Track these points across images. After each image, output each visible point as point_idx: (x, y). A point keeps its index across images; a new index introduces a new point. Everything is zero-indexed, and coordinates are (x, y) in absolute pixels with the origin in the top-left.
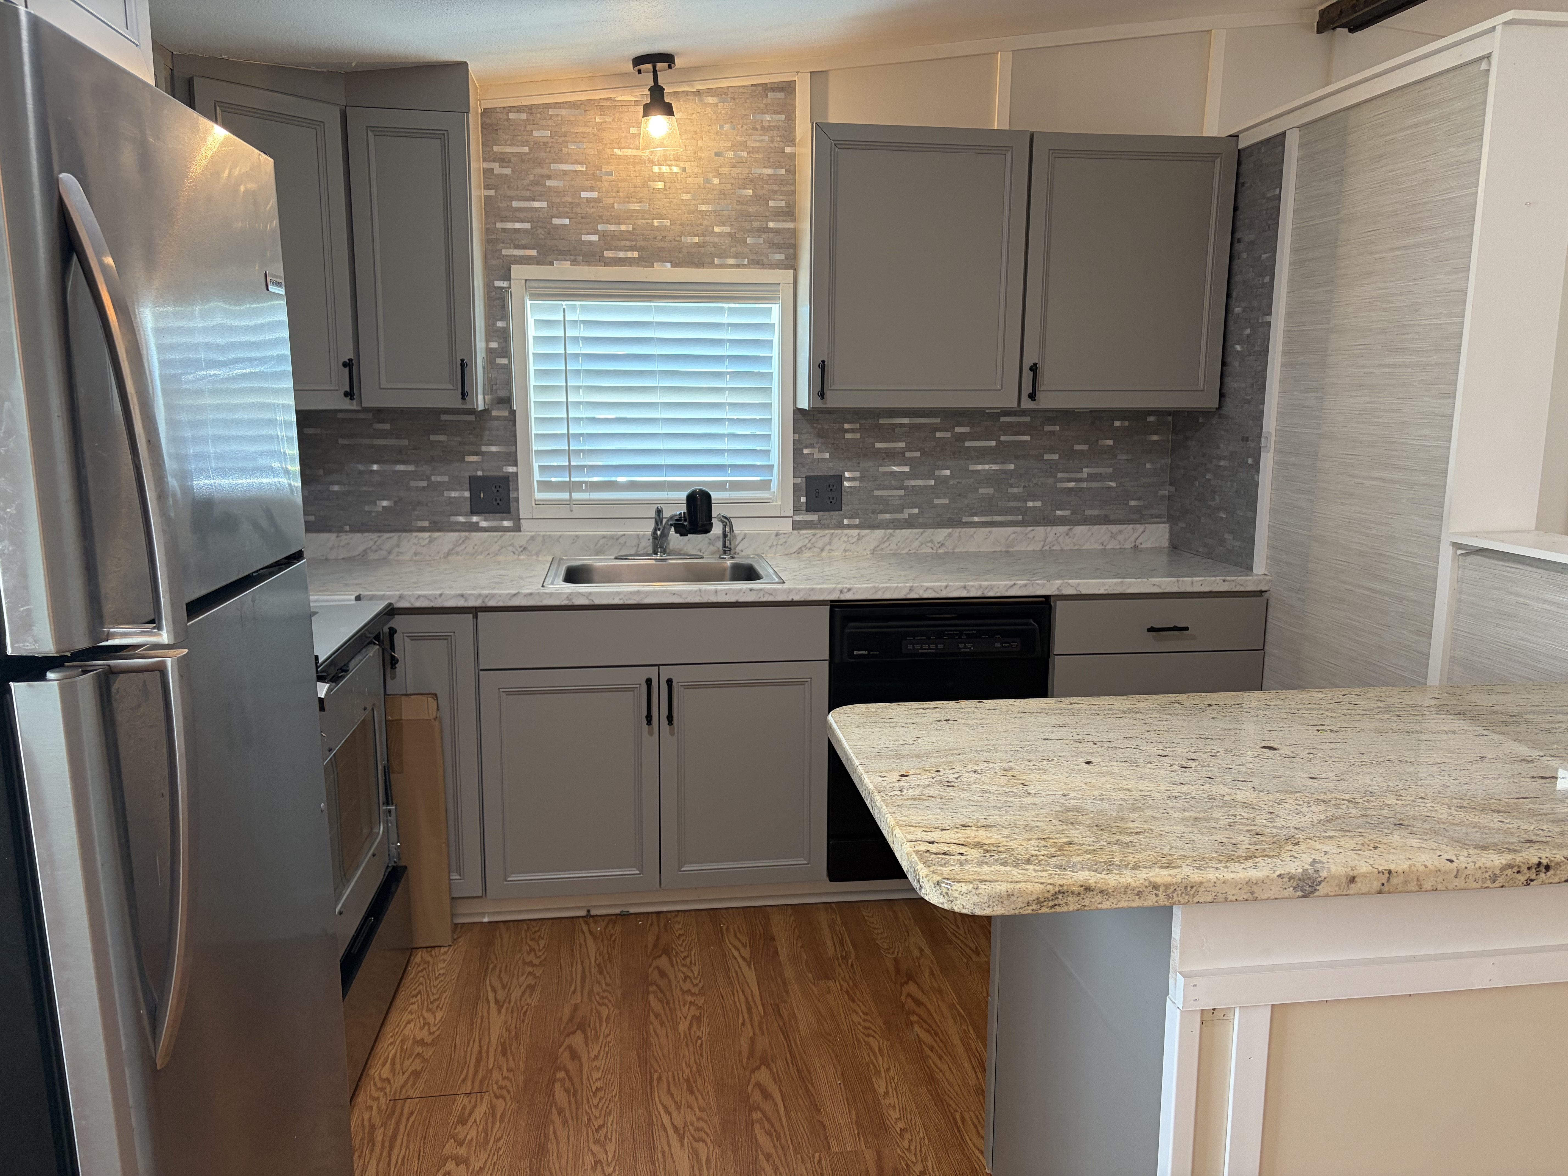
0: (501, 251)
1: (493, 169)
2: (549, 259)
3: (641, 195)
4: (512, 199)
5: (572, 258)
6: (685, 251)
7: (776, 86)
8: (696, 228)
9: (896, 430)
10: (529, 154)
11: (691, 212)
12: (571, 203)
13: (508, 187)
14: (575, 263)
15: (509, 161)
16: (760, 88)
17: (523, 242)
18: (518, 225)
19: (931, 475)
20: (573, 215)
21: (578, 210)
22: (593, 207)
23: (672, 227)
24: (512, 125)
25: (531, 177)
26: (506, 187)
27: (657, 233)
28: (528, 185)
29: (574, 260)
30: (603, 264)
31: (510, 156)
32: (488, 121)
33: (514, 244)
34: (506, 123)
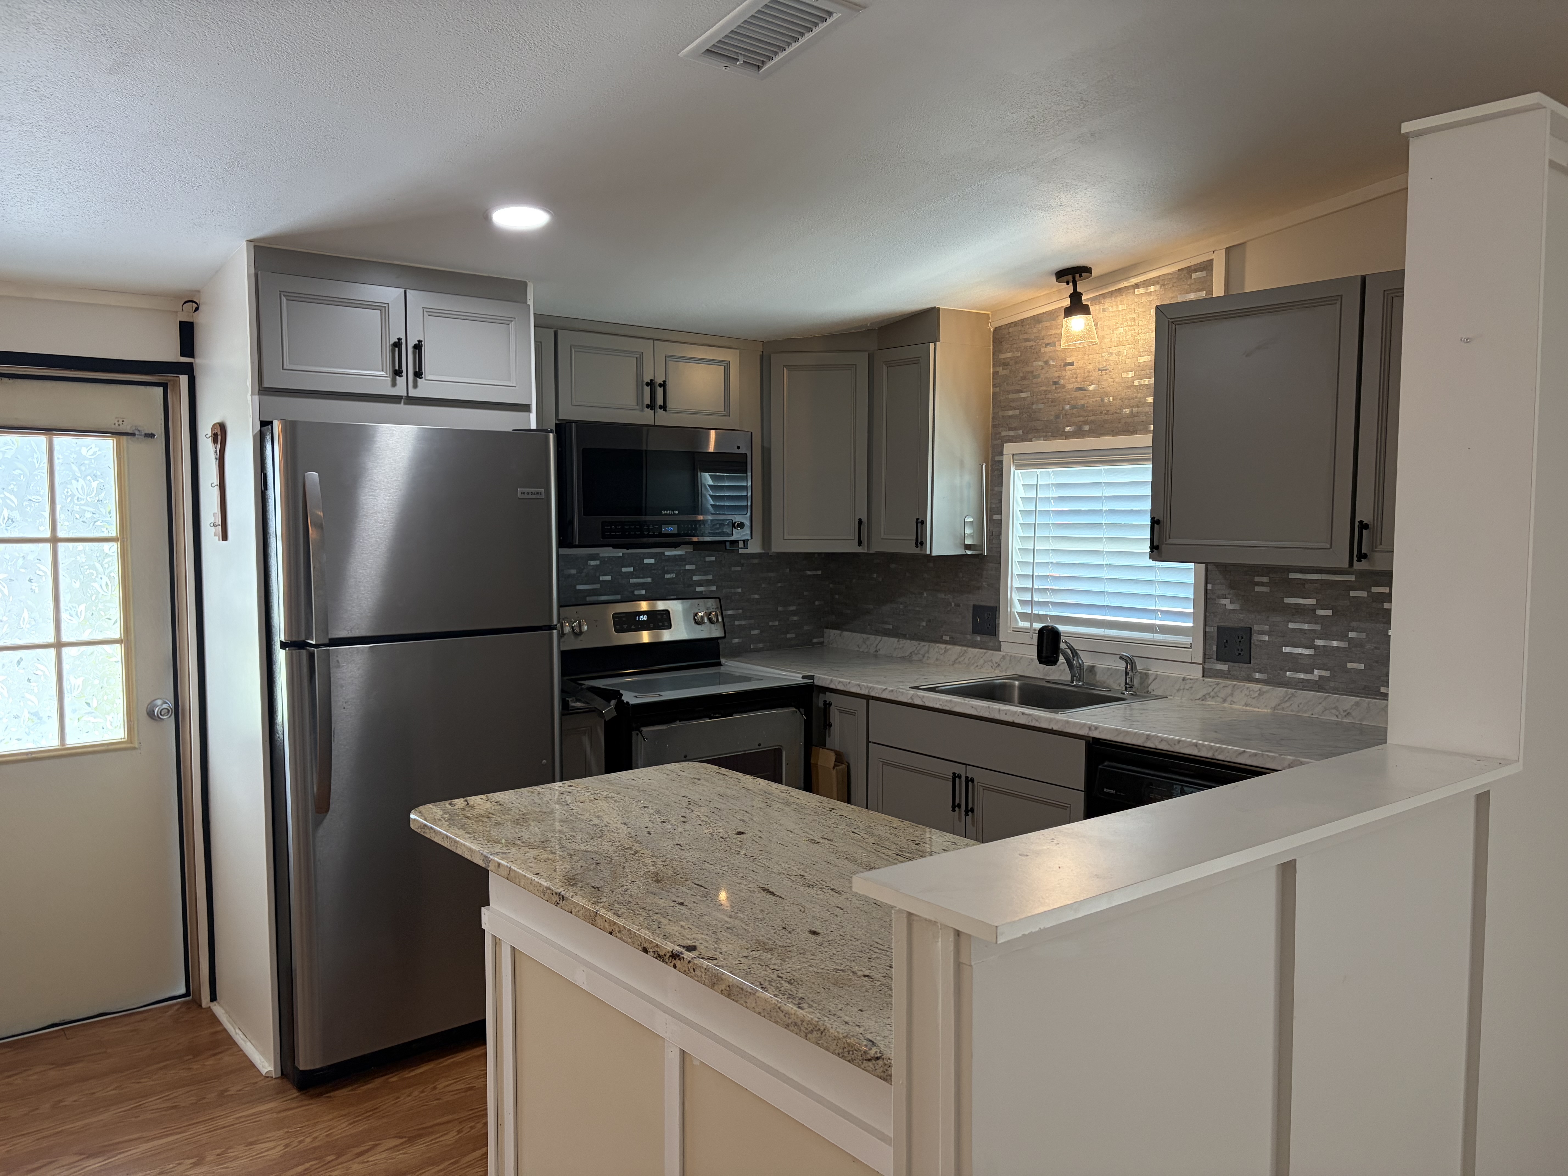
0: (1000, 433)
1: (998, 372)
2: (1030, 436)
3: (1092, 378)
4: (1009, 392)
5: (1044, 434)
6: (1123, 421)
7: (1199, 266)
8: (1132, 401)
9: (1307, 586)
10: (1021, 356)
11: (1128, 388)
12: (1045, 391)
13: (1007, 384)
14: (1046, 438)
15: (1008, 364)
16: (1185, 271)
17: (1014, 425)
18: (1011, 413)
19: (1343, 637)
20: (1046, 401)
21: (1049, 396)
22: (1059, 393)
23: (1114, 402)
24: (1011, 337)
25: (1021, 374)
26: (1005, 384)
27: (1103, 409)
28: (1019, 381)
29: (1045, 437)
30: (1064, 437)
31: (1009, 360)
32: (997, 337)
33: (1009, 427)
34: (1007, 336)
